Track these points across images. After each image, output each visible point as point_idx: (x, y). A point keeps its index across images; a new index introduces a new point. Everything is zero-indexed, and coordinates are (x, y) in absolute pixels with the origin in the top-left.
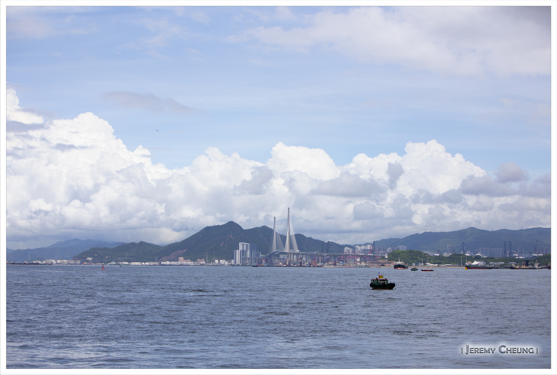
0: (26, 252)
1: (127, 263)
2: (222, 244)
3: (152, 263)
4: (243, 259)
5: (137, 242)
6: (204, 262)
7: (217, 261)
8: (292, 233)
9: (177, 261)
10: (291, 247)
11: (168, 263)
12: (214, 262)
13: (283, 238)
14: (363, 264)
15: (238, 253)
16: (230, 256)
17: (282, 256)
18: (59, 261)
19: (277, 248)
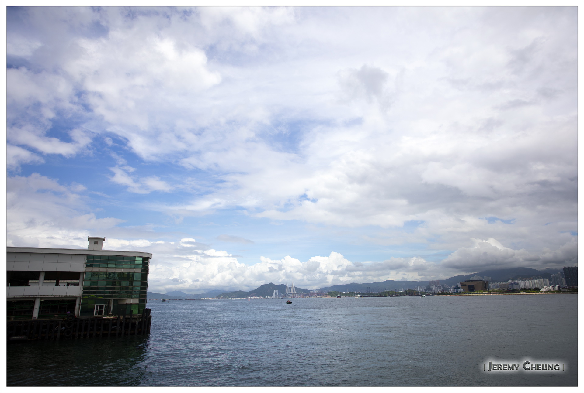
0: (198, 295)
1: (235, 298)
2: (268, 291)
3: (244, 298)
4: (276, 296)
5: (238, 290)
6: (262, 297)
7: (267, 297)
8: (294, 286)
9: (253, 297)
10: (293, 291)
11: (250, 298)
12: (266, 297)
13: (290, 288)
14: (319, 297)
15: (274, 294)
16: (271, 295)
17: (289, 295)
18: (211, 298)
19: (288, 292)
